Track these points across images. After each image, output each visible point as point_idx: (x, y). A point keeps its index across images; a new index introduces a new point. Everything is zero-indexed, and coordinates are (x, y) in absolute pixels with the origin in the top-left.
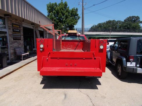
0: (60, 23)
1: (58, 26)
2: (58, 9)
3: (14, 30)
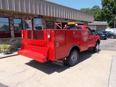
0: (113, 14)
1: (112, 18)
2: (112, 2)
3: (48, 25)
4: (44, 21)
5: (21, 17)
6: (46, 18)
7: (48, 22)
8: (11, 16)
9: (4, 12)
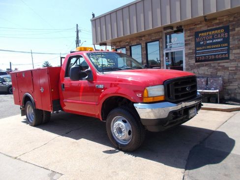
3: (202, 43)
4: (189, 34)
5: (139, 41)
6: (196, 25)
7: (203, 34)
8: (127, 43)
9: (121, 41)
